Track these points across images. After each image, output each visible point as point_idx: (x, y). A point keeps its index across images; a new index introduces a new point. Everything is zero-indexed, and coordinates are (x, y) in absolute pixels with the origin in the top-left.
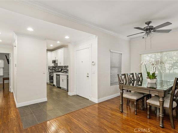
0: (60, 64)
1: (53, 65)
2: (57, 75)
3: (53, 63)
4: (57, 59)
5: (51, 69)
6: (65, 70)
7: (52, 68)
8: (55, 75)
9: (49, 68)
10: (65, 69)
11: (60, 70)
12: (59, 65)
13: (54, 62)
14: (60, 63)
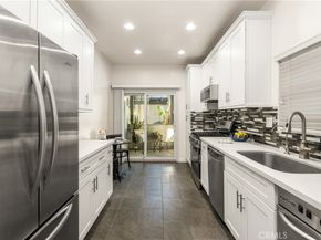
0: (227, 100)
2: (210, 150)
6: (254, 131)
7: (201, 118)
8: (206, 150)
9: (193, 119)
10: (251, 126)
12: (222, 105)
14: (228, 95)
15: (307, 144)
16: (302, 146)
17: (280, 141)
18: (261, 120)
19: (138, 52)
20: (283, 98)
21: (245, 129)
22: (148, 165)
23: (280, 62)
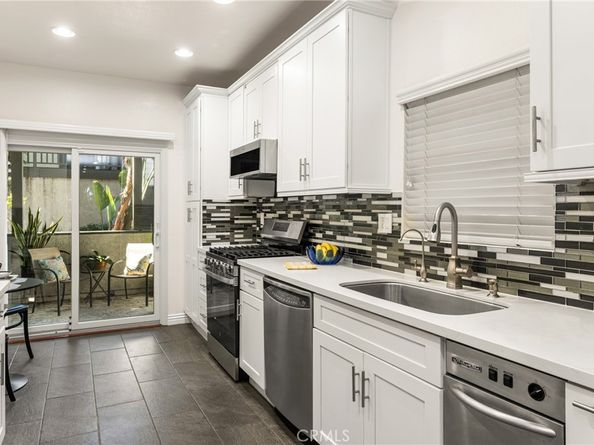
0: (304, 176)
1: (233, 189)
2: (270, 284)
3: (234, 172)
4: (267, 134)
5: (221, 225)
7: (226, 216)
8: (260, 290)
9: (207, 218)
10: (344, 231)
11: (294, 231)
12: (289, 185)
13: (244, 162)
14: (304, 164)
15: (459, 262)
16: (452, 265)
17: (406, 259)
18: (368, 219)
19: (64, 32)
20: (411, 175)
21: (332, 238)
22: (84, 343)
23: (406, 106)
